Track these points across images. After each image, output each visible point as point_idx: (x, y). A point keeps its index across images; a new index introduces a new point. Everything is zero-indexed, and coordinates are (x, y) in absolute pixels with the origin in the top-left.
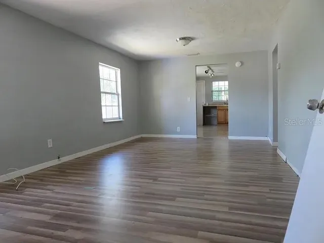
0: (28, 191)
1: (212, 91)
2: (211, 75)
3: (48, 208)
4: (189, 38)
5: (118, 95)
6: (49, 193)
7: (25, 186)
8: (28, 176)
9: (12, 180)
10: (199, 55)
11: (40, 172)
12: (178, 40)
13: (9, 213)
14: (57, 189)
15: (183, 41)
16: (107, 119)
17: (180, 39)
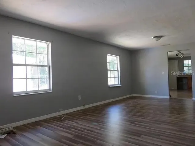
0: (66, 122)
1: (184, 67)
2: (182, 56)
3: (74, 131)
4: (160, 36)
5: (118, 71)
6: (75, 124)
7: (66, 119)
8: (68, 114)
9: (60, 116)
10: (169, 45)
11: (74, 112)
12: (153, 38)
13: (56, 132)
14: (80, 122)
15: (156, 38)
16: (111, 85)
17: (154, 37)
